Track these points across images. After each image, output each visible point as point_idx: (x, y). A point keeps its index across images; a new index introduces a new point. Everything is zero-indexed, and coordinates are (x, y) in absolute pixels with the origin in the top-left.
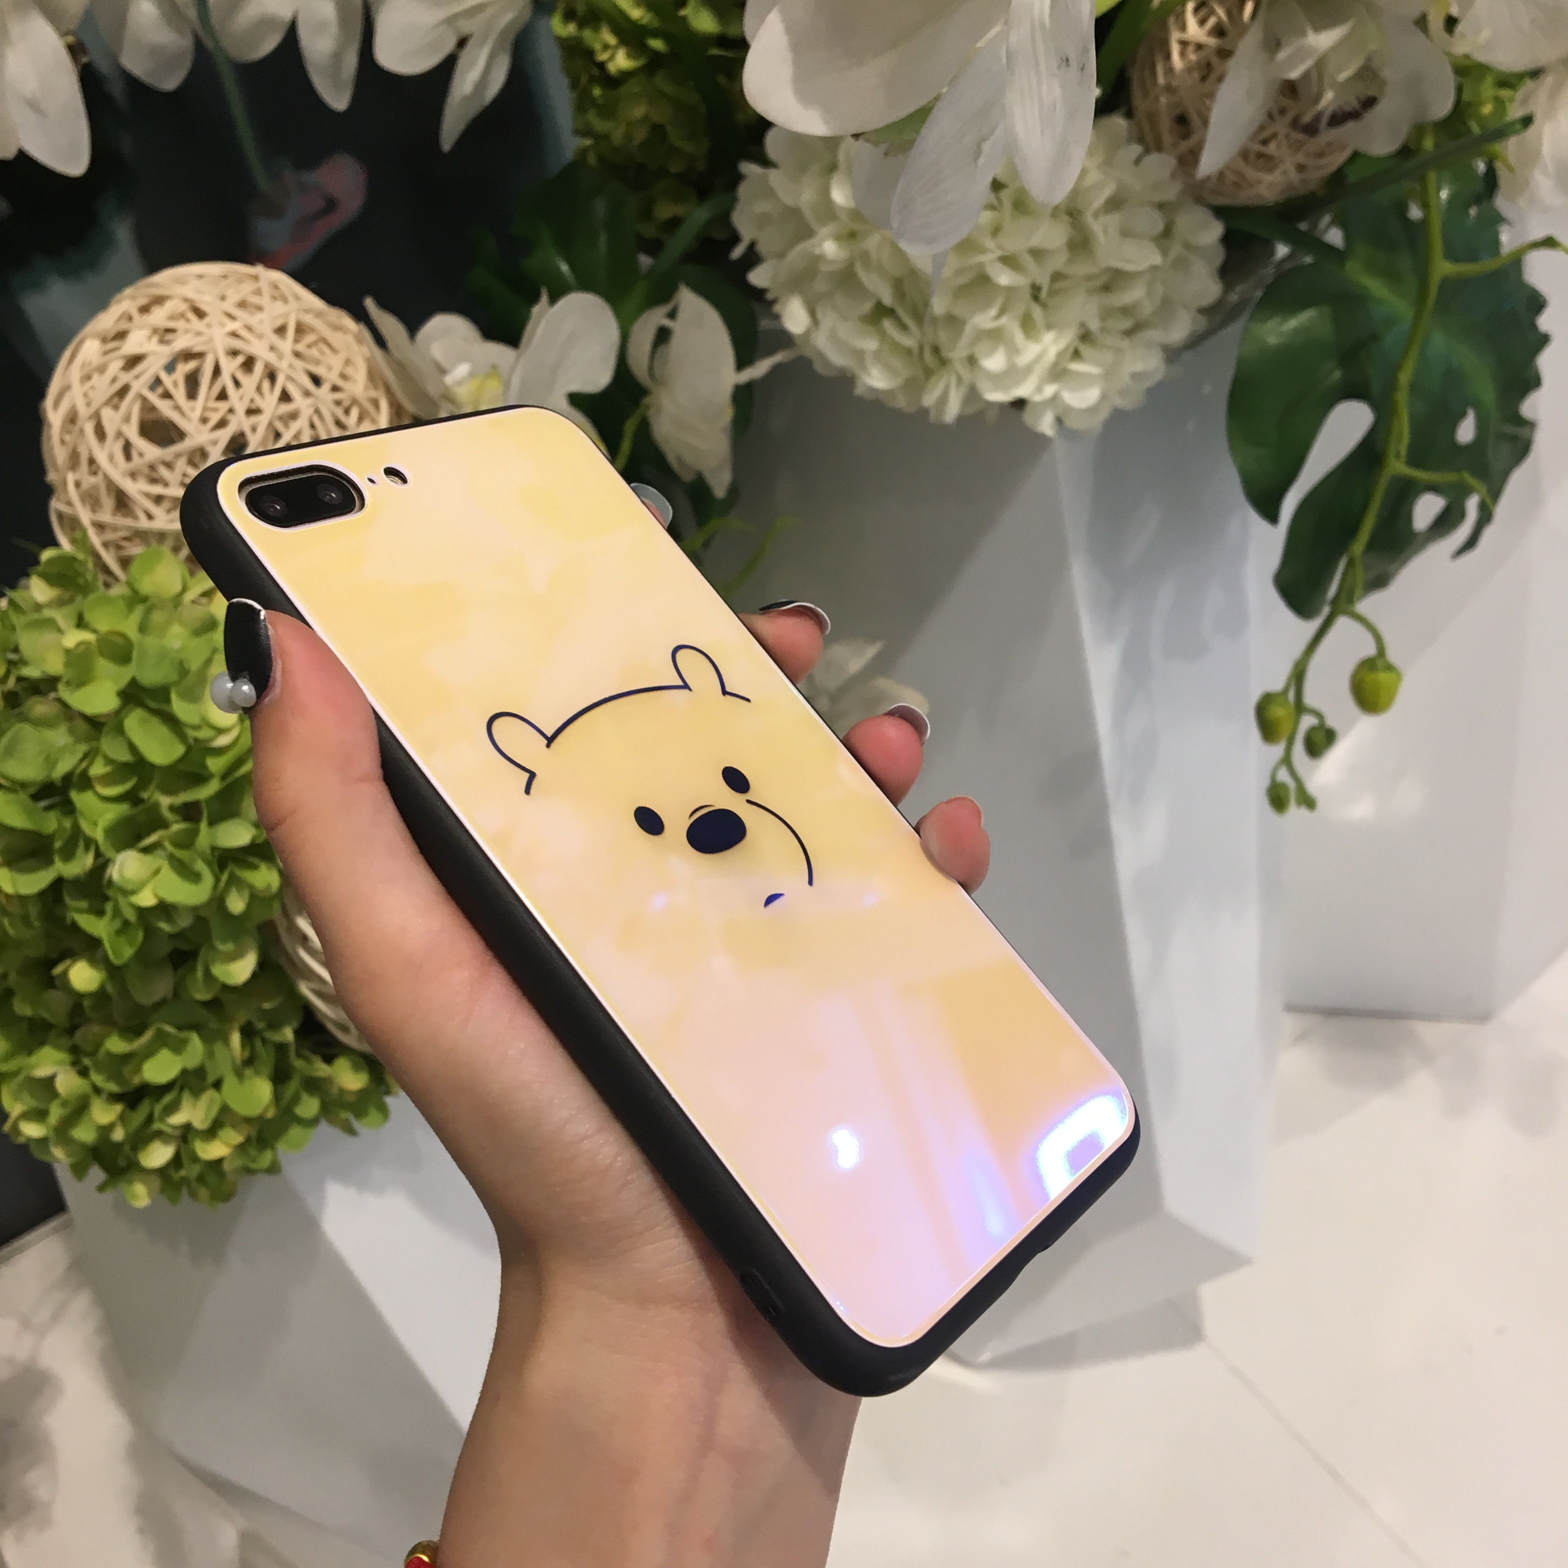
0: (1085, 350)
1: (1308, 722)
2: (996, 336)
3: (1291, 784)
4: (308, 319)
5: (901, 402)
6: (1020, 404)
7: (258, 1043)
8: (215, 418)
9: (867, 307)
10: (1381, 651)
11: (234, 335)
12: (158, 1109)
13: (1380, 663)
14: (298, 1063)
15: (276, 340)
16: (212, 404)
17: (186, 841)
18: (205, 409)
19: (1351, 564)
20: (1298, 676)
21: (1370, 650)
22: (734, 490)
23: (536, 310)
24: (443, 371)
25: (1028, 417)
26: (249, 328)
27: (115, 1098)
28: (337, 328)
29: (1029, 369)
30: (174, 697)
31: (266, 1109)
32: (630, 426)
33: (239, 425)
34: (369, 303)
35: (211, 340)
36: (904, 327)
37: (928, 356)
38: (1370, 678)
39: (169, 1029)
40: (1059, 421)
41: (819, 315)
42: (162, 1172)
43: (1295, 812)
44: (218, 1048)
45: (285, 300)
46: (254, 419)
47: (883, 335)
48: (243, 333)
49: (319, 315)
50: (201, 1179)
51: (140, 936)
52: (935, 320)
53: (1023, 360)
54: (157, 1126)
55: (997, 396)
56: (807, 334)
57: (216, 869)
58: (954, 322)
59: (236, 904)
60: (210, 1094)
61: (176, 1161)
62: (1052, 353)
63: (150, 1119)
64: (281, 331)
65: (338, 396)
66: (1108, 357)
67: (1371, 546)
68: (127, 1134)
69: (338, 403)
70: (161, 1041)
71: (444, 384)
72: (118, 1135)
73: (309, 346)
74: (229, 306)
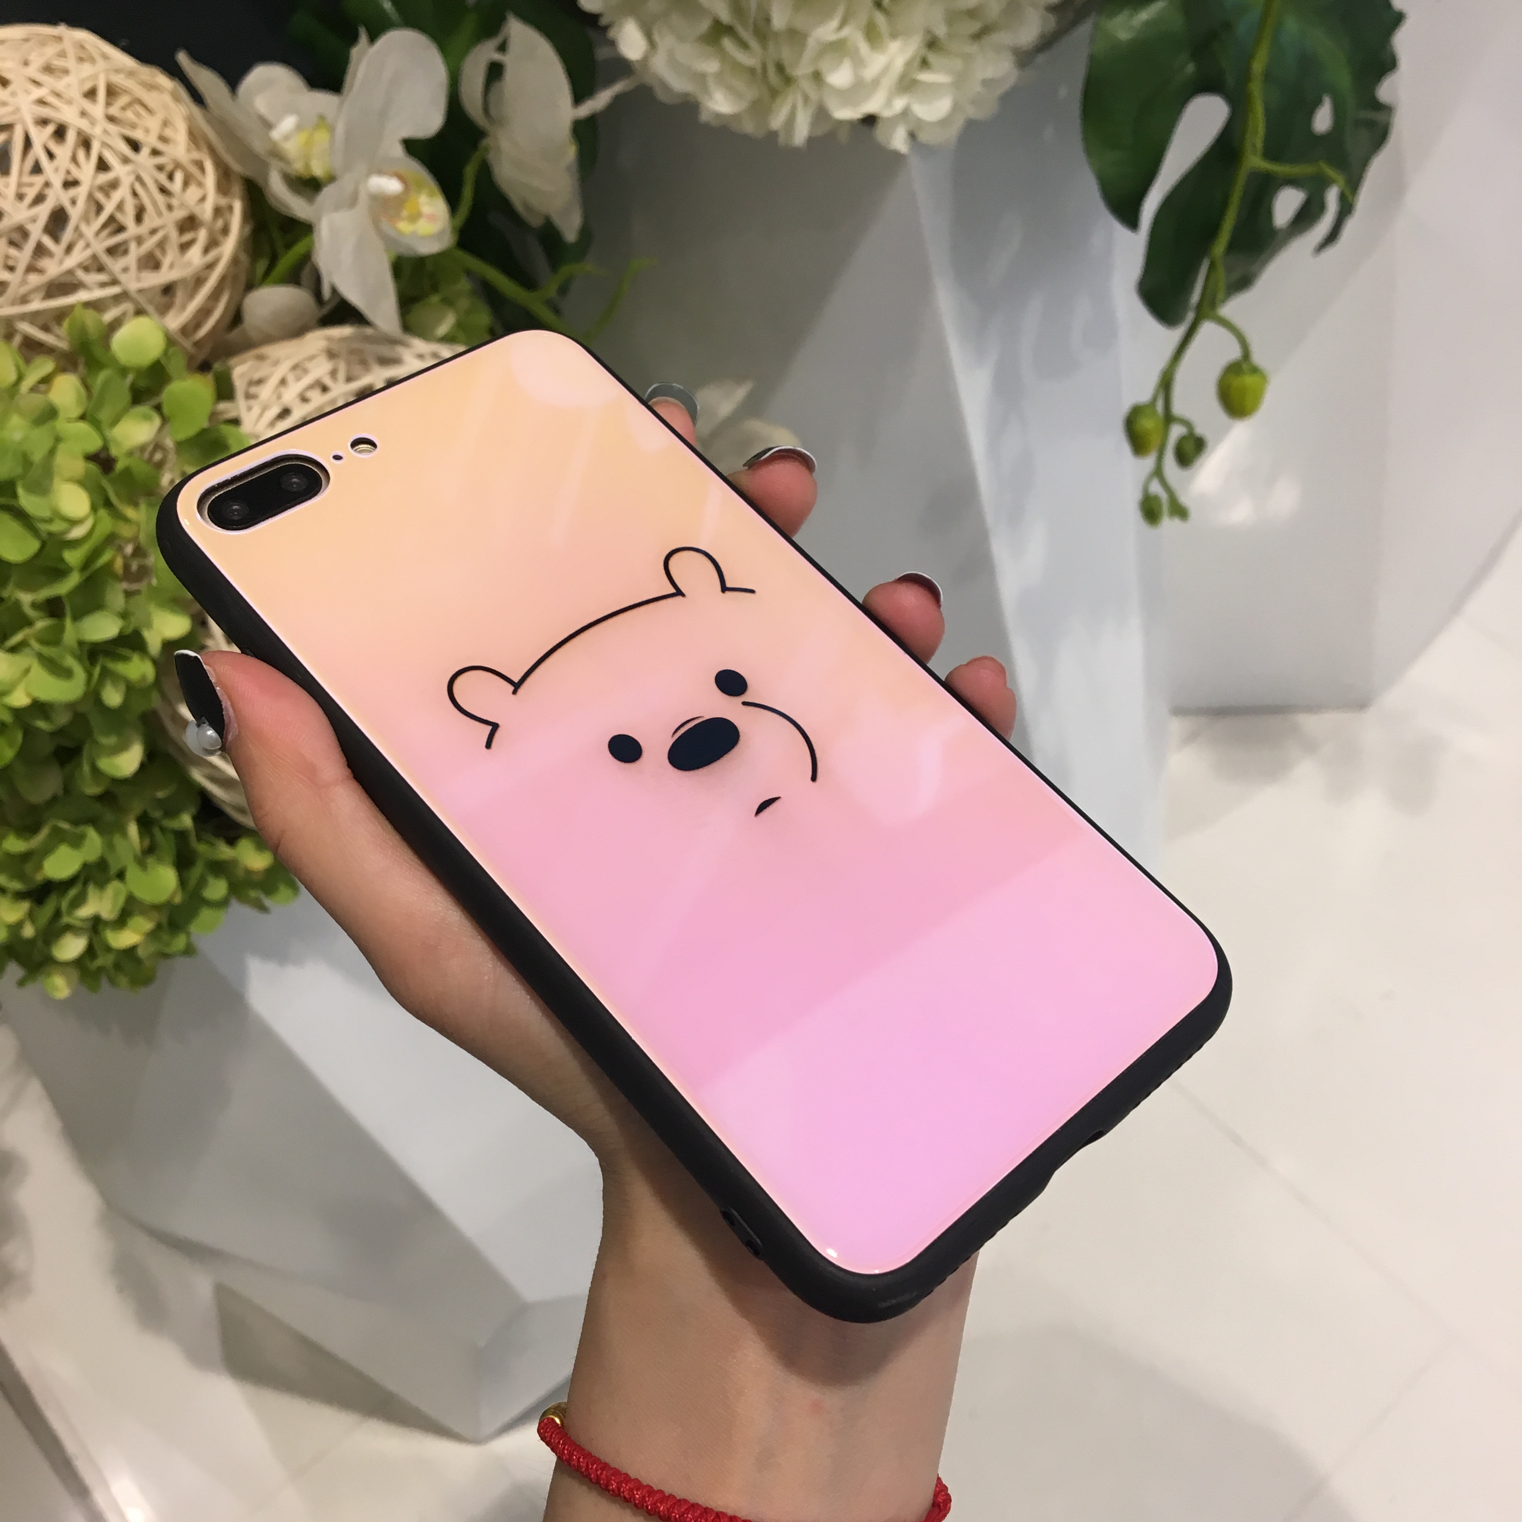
0: (932, 58)
1: (1177, 432)
2: (838, 49)
3: (1164, 496)
4: (119, 80)
5: (749, 127)
6: (870, 120)
7: (157, 832)
8: (31, 193)
9: (705, 25)
10: (1246, 354)
11: (41, 102)
12: (64, 904)
13: (1245, 366)
14: (202, 848)
15: (87, 105)
16: (27, 179)
17: (53, 638)
18: (20, 185)
19: (1212, 266)
20: (1166, 384)
21: (1234, 353)
22: (586, 233)
23: (355, 52)
24: (268, 125)
25: (880, 132)
26: (58, 95)
27: (20, 896)
28: (152, 87)
29: (876, 83)
30: (20, 491)
31: (174, 893)
32: (470, 172)
33: (58, 199)
34: (183, 58)
35: (17, 110)
36: (744, 45)
37: (773, 76)
38: (1236, 382)
39: (65, 826)
40: (912, 136)
41: (656, 37)
42: (79, 963)
43: (1169, 524)
44: (117, 840)
45: (92, 60)
46: (72, 192)
47: (723, 56)
48: (51, 99)
49: (131, 74)
50: (117, 966)
51: (19, 736)
52: (776, 35)
53: (870, 73)
54: (66, 920)
55: (845, 113)
56: (645, 60)
57: (87, 663)
58: (796, 37)
59: (113, 697)
60: (115, 885)
61: (90, 952)
62: (899, 63)
63: (58, 914)
64: (91, 94)
65: (159, 160)
66: (958, 64)
67: (1232, 247)
68: (37, 931)
69: (160, 168)
70: (58, 838)
71: (270, 139)
72: (28, 931)
73: (124, 109)
74: (33, 71)
